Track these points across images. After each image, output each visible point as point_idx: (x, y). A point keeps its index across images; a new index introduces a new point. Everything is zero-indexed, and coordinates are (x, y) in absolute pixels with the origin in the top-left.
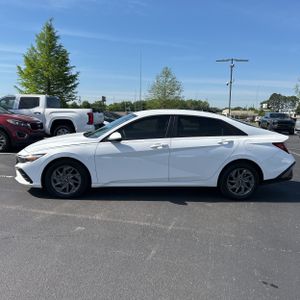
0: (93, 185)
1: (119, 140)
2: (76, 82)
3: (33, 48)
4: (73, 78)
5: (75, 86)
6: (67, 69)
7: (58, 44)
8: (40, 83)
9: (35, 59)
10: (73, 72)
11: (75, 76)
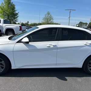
0: (12, 68)
1: (27, 43)
2: (18, 16)
3: (3, 3)
4: (17, 14)
5: (17, 17)
6: (15, 11)
7: (11, 2)
8: (5, 16)
9: (3, 7)
10: (17, 12)
11: (17, 13)
